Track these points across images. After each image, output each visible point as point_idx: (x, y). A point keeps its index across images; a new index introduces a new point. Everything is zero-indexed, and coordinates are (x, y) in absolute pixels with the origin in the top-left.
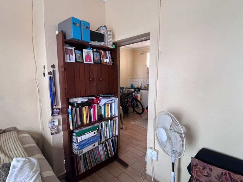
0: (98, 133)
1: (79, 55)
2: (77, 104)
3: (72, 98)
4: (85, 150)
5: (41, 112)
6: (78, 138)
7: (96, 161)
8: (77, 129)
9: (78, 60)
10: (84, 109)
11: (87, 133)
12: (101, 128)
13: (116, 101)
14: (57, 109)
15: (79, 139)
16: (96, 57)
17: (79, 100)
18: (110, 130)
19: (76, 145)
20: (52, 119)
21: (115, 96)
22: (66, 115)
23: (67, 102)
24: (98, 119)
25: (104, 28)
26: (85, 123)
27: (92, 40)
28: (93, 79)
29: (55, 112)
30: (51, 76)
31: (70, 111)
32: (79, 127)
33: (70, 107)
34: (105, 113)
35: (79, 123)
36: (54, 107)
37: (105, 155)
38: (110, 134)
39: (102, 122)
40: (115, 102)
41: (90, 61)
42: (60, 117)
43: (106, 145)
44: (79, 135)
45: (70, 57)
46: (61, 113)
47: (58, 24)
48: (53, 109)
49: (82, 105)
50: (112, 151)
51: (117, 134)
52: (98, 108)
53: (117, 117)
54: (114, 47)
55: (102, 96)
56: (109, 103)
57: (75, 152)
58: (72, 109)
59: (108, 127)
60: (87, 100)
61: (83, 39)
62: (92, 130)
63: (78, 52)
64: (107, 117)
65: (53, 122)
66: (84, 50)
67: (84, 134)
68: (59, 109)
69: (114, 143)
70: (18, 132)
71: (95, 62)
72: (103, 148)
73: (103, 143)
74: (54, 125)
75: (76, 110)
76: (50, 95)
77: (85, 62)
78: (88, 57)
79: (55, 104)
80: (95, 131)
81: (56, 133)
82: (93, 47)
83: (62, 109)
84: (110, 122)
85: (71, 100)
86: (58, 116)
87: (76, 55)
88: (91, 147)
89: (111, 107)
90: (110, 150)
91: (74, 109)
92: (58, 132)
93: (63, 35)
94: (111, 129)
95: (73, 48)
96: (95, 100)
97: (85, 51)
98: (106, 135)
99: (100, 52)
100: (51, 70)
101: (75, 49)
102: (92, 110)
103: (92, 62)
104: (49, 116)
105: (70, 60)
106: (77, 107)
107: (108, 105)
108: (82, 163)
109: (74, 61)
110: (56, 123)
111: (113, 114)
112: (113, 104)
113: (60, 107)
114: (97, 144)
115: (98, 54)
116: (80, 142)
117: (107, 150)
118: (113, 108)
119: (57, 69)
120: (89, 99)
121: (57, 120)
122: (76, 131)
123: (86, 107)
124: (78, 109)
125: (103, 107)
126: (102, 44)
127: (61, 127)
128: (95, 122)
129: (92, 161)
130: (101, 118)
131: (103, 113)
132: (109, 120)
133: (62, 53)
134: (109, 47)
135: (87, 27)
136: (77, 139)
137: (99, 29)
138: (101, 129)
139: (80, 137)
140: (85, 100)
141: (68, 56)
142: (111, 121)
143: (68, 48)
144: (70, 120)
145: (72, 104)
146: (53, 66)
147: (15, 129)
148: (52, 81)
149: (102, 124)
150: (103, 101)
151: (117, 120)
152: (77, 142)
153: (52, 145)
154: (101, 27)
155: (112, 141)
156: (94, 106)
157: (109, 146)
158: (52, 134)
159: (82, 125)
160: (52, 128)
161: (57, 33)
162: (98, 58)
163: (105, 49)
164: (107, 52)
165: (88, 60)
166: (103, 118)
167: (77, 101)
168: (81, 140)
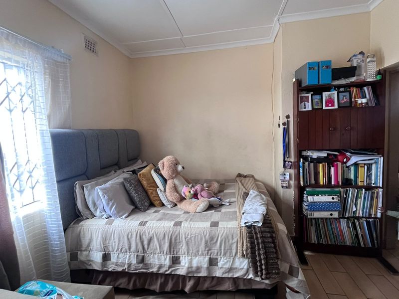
0: (339, 200)
1: (317, 100)
2: (311, 158)
3: (305, 151)
4: (317, 215)
5: (275, 164)
6: (309, 197)
7: (334, 239)
8: (308, 187)
9: (316, 107)
10: (321, 165)
11: (322, 196)
12: (346, 195)
13: (380, 162)
14: (289, 162)
15: (310, 199)
16: (343, 99)
17: (315, 155)
18: (364, 205)
19: (306, 204)
20: (283, 172)
21: (379, 154)
22: (296, 170)
23: (299, 155)
24: (342, 183)
25: (360, 56)
26: (321, 183)
27: (334, 78)
28: (335, 129)
29: (286, 165)
30: (285, 127)
31: (301, 164)
32: (311, 186)
33: (301, 159)
34: (356, 177)
35: (313, 182)
36: (287, 159)
37: (352, 238)
38: (363, 211)
39: (348, 189)
40: (376, 163)
41: (333, 105)
42: (292, 171)
43: (354, 224)
44: (312, 194)
45: (305, 105)
46: (293, 167)
47: (296, 72)
48: (285, 161)
49: (319, 160)
50: (367, 239)
51: (379, 215)
52: (342, 168)
53: (380, 187)
54: (379, 77)
55: (351, 153)
56: (365, 164)
57: (305, 213)
58: (304, 163)
59: (359, 200)
60: (326, 155)
61: (321, 83)
62: (330, 194)
64: (359, 184)
65: (285, 174)
66: (324, 93)
67: (318, 195)
68: (291, 162)
69: (373, 229)
70: (256, 180)
71: (340, 106)
72: (349, 227)
73: (348, 218)
74: (285, 178)
75: (309, 165)
76: (283, 146)
77: (324, 108)
78: (330, 101)
79: (287, 156)
80: (335, 197)
81: (287, 188)
82: (338, 87)
83: (294, 162)
84: (365, 193)
85: (304, 153)
86: (289, 170)
87: (314, 101)
88: (325, 214)
89: (369, 169)
90: (362, 235)
91: (307, 163)
92: (288, 187)
93: (299, 83)
94: (367, 204)
95: (309, 95)
96: (340, 158)
97: (325, 95)
98: (354, 209)
99: (350, 92)
100: (286, 120)
101: (312, 95)
102: (333, 169)
103: (336, 107)
104: (281, 169)
105: (305, 108)
106: (311, 162)
107: (364, 167)
108: (313, 230)
109: (310, 109)
110: (287, 177)
111: (373, 182)
112: (374, 166)
113: (292, 160)
114: (336, 215)
115: (347, 94)
116: (311, 202)
117: (357, 232)
118: (373, 172)
119: (291, 120)
120: (328, 154)
121: (288, 174)
122: (308, 189)
123: (324, 163)
124: (312, 165)
125: (352, 168)
126: (353, 79)
127: (292, 183)
128: (337, 186)
129: (328, 235)
130: (347, 183)
131: (352, 177)
132: (364, 190)
133: (298, 101)
134: (368, 80)
135: (327, 67)
136: (307, 197)
137: (351, 60)
138: (346, 198)
139: (311, 197)
140: (323, 154)
141: (303, 104)
142: (367, 192)
143: (303, 95)
144: (301, 174)
145: (306, 158)
146: (288, 117)
147: (252, 176)
148: (286, 132)
149: (347, 190)
150: (354, 159)
151: (381, 193)
152: (308, 201)
153: (282, 198)
154: (355, 56)
155: (368, 223)
156: (337, 164)
157: (360, 228)
158: (283, 187)
159: (317, 184)
160: (283, 180)
161: (294, 80)
162: (346, 100)
163: (360, 85)
164: (365, 88)
165: (330, 105)
166: (352, 184)
167: (311, 154)
168: (312, 201)
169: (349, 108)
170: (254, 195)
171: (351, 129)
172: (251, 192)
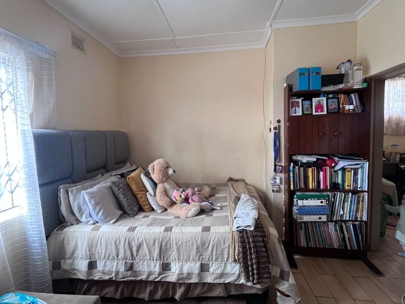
0: (327, 204)
1: (307, 106)
2: (302, 163)
3: (295, 155)
4: (306, 218)
5: (266, 167)
6: (299, 201)
7: (323, 243)
8: (298, 191)
9: (306, 112)
10: (310, 170)
11: (311, 200)
12: (334, 199)
13: (365, 167)
14: (279, 166)
15: (300, 203)
16: (332, 105)
17: (305, 159)
18: (350, 209)
19: (296, 208)
20: (274, 176)
21: (364, 159)
22: (287, 174)
23: (290, 160)
24: (330, 187)
25: (348, 64)
26: (311, 187)
27: (323, 85)
28: (324, 134)
29: (277, 169)
30: (276, 131)
31: (291, 168)
32: (300, 190)
33: (292, 164)
34: (343, 181)
35: (303, 186)
36: (278, 164)
37: (339, 241)
38: (350, 214)
39: (336, 193)
40: (362, 168)
41: (322, 111)
42: (283, 175)
43: (341, 227)
44: (302, 198)
45: (295, 110)
46: (283, 171)
47: (287, 77)
48: (275, 166)
49: (308, 165)
50: (353, 241)
51: (365, 218)
52: (331, 173)
53: (365, 191)
54: (365, 85)
55: (339, 158)
56: (352, 169)
57: (295, 216)
58: (294, 168)
59: (346, 203)
60: (315, 160)
61: (311, 89)
62: (319, 198)
63: (307, 103)
64: (347, 188)
65: (275, 178)
66: (314, 99)
67: (307, 199)
68: (282, 166)
69: (359, 232)
70: (246, 184)
71: (329, 111)
72: (336, 230)
73: (336, 222)
74: (275, 182)
75: (299, 169)
76: (274, 150)
77: (314, 113)
78: (319, 107)
79: (278, 161)
80: (323, 201)
81: (277, 192)
82: (327, 94)
83: (285, 166)
84: (352, 197)
85: (294, 158)
86: (280, 174)
87: (304, 106)
88: (315, 218)
89: (356, 174)
90: (348, 238)
91: (297, 168)
92: (279, 191)
93: (290, 88)
94: (354, 208)
95: (300, 100)
96: (328, 162)
97: (315, 101)
98: (342, 213)
99: (338, 98)
100: (277, 125)
101: (302, 100)
102: (321, 173)
103: (325, 113)
104: (272, 173)
105: (295, 113)
106: (301, 166)
107: (351, 171)
108: (302, 234)
109: (300, 114)
110: (278, 181)
111: (359, 186)
112: (360, 171)
113: (283, 164)
114: (324, 218)
115: (336, 100)
116: (301, 206)
117: (344, 235)
118: (359, 176)
119: (282, 124)
120: (317, 159)
121: (279, 178)
122: (298, 193)
123: (313, 168)
124: (302, 169)
125: (340, 173)
126: (341, 86)
127: (282, 187)
128: (325, 190)
129: (316, 238)
130: (335, 187)
131: (340, 181)
132: (350, 194)
133: (289, 106)
134: (355, 87)
135: (317, 73)
136: (297, 201)
137: (339, 67)
138: (334, 202)
139: (301, 201)
140: (313, 159)
141: (294, 109)
142: (354, 196)
143: (294, 100)
144: (292, 178)
145: (296, 163)
146: (279, 121)
147: (244, 181)
148: (277, 136)
149: (335, 194)
150: (342, 164)
151: (366, 197)
152: (298, 205)
153: (272, 202)
154: (343, 63)
155: (354, 226)
156: (326, 169)
157: (347, 231)
158: (273, 191)
159: (306, 189)
160: (274, 185)
161: (285, 85)
162: (334, 106)
163: (348, 92)
164: (352, 95)
165: (319, 111)
166: (340, 188)
167: (301, 159)
168: (301, 205)
169: (337, 114)
170: (246, 199)
171: (340, 134)
172: (243, 196)
